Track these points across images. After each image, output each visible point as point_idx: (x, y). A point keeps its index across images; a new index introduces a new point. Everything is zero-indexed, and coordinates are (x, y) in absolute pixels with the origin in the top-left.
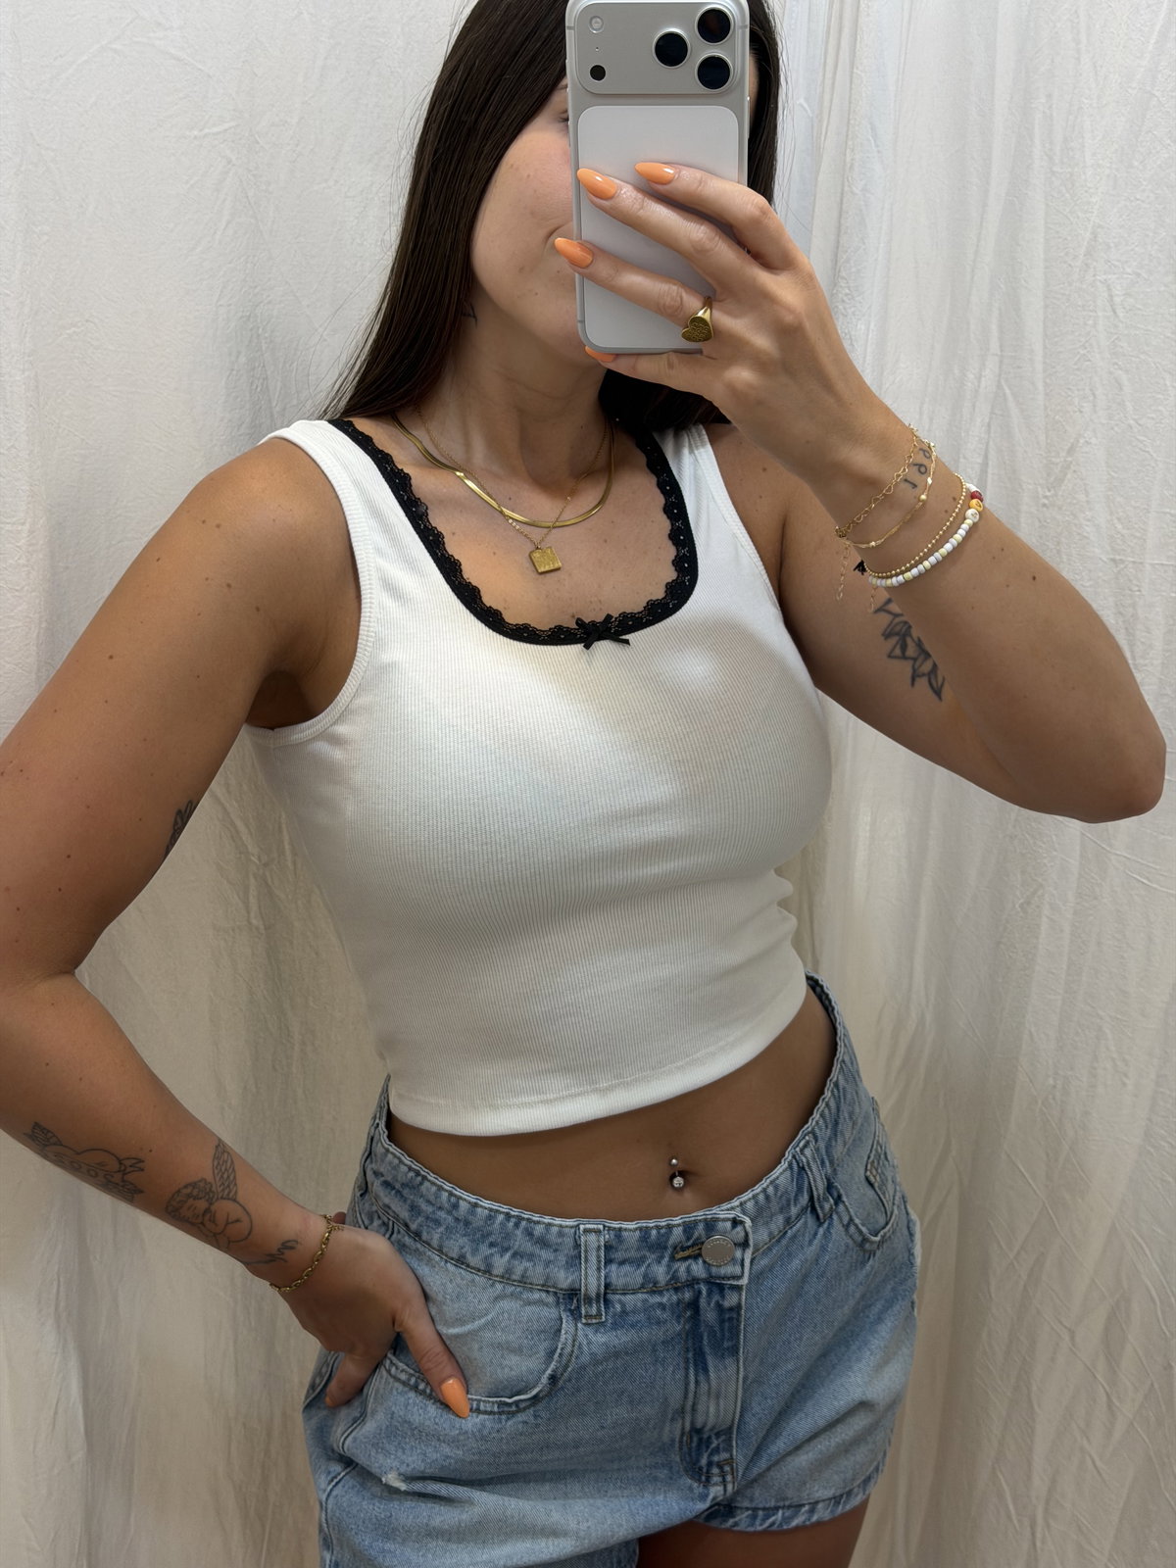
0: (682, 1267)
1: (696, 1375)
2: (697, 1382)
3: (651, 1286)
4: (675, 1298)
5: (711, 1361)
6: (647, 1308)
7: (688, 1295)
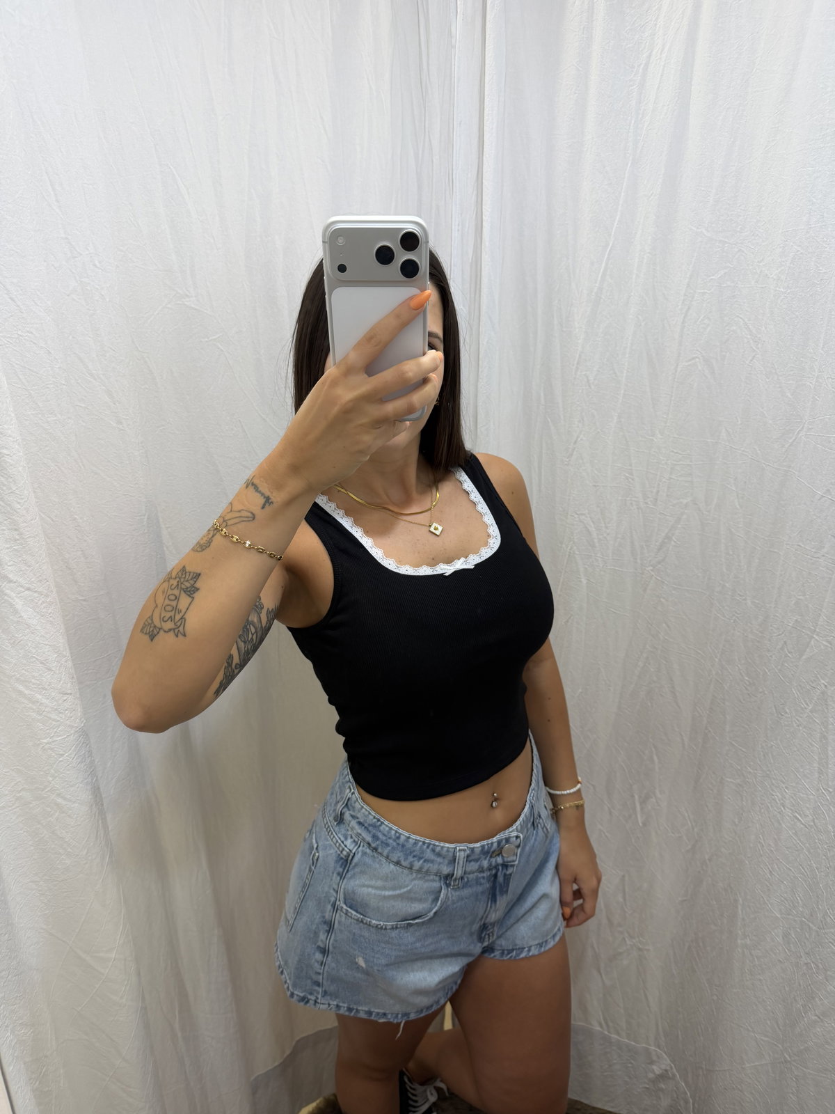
0: (493, 860)
1: (491, 904)
2: (491, 907)
3: (481, 870)
4: (489, 874)
5: (498, 897)
6: (477, 879)
7: (494, 872)
